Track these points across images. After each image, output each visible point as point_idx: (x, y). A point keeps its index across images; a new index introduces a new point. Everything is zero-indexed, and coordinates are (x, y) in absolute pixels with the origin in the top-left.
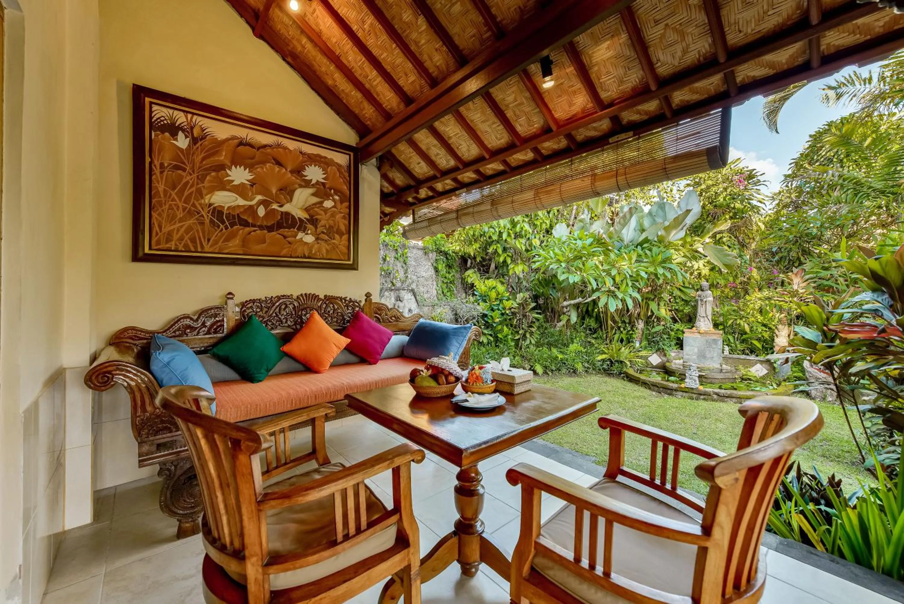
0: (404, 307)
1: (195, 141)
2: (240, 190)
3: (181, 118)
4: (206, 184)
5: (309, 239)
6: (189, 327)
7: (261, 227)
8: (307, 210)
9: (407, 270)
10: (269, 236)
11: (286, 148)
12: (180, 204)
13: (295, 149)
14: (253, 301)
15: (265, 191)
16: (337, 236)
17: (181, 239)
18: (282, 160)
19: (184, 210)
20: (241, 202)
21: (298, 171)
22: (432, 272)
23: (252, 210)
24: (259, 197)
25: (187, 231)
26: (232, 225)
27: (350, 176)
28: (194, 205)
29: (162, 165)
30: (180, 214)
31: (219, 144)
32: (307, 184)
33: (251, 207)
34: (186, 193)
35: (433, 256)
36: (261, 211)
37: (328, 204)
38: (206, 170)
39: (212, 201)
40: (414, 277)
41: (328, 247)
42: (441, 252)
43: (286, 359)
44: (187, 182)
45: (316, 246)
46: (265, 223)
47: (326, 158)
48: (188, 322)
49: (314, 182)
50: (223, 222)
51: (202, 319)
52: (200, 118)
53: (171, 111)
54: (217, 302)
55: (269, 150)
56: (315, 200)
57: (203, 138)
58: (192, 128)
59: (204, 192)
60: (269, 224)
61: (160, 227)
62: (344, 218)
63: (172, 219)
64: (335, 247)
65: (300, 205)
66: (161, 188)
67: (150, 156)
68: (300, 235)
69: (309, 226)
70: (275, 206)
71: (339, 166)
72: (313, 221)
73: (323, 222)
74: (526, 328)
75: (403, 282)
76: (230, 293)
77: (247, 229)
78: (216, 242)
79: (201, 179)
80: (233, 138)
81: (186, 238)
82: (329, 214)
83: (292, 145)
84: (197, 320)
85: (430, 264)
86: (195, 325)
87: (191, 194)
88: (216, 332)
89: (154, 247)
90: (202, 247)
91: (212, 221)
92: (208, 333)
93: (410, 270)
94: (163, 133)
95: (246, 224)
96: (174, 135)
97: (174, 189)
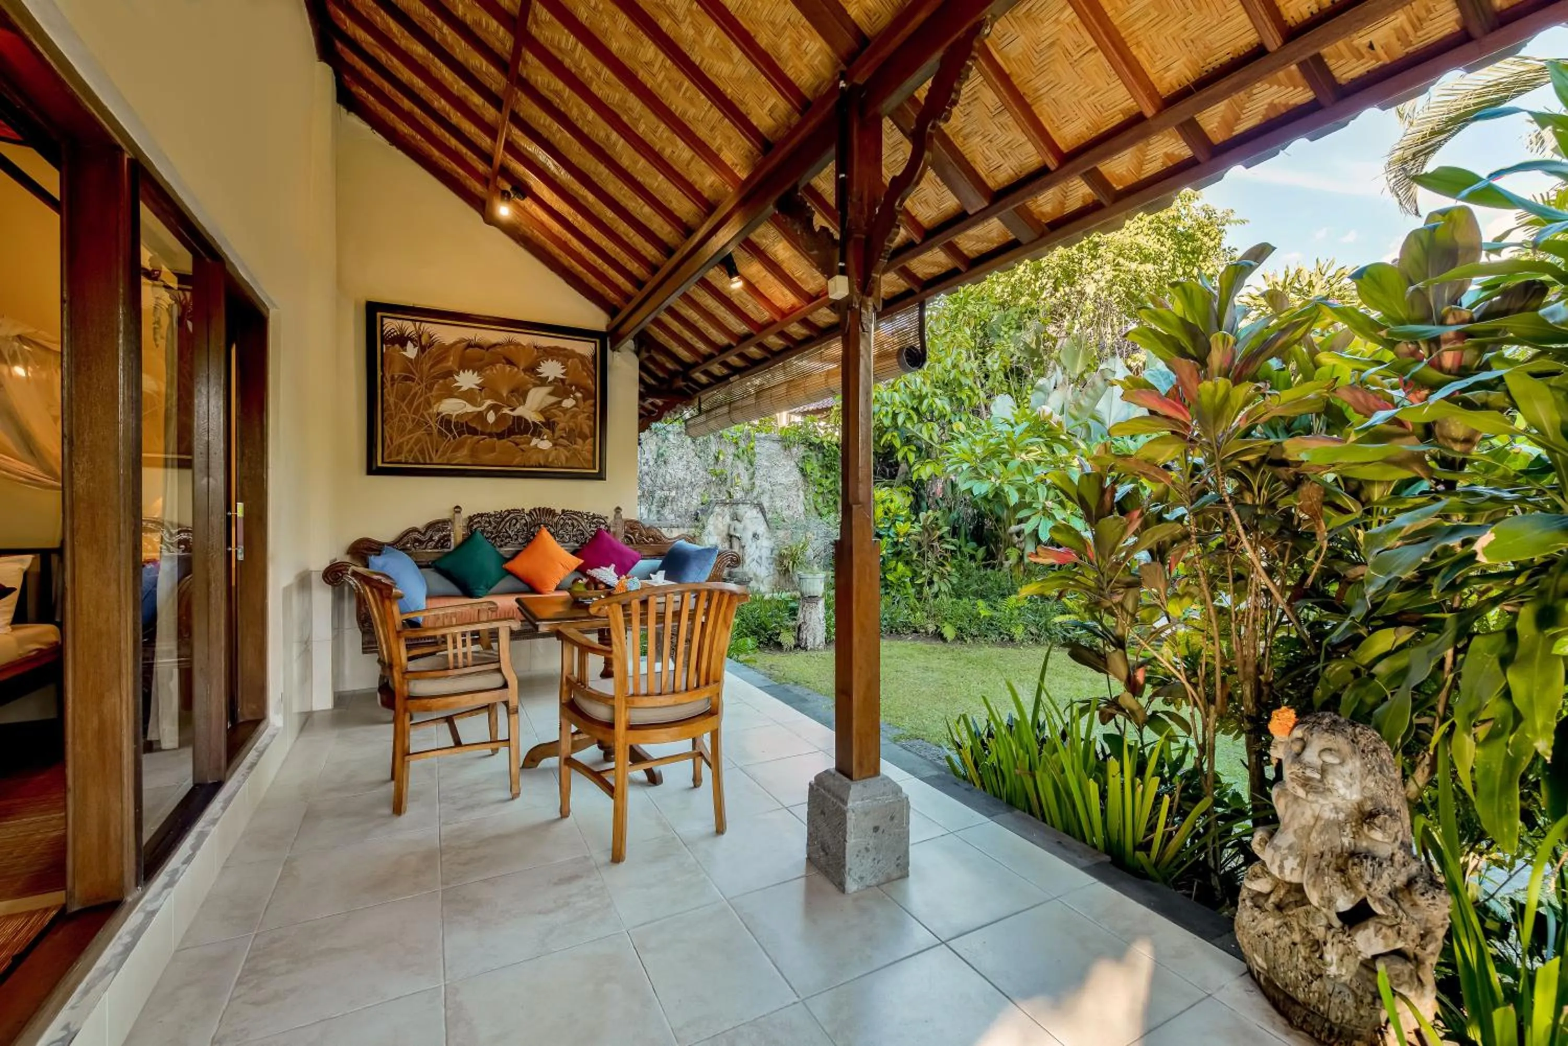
0: (745, 529)
1: (423, 349)
2: (469, 396)
3: (409, 327)
4: (434, 393)
5: (545, 445)
6: (417, 540)
7: (491, 435)
8: (542, 412)
9: (754, 473)
10: (499, 443)
11: (518, 344)
12: (411, 416)
13: (529, 345)
14: (481, 515)
15: (495, 395)
16: (580, 441)
17: (411, 451)
18: (514, 359)
19: (413, 420)
20: (470, 408)
21: (532, 369)
22: (797, 475)
23: (481, 416)
24: (489, 402)
25: (416, 444)
26: (460, 434)
27: (595, 368)
28: (422, 416)
29: (392, 378)
30: (409, 426)
31: (446, 350)
32: (543, 382)
33: (480, 413)
34: (415, 404)
35: (799, 451)
36: (491, 417)
37: (568, 403)
38: (434, 377)
39: (440, 410)
40: (767, 485)
41: (568, 454)
42: (811, 444)
43: (509, 577)
44: (416, 393)
45: (554, 453)
46: (495, 430)
47: (565, 349)
48: (416, 535)
49: (550, 379)
50: (451, 431)
51: (429, 533)
52: (428, 325)
53: (400, 322)
54: (446, 516)
55: (499, 349)
56: (553, 399)
57: (431, 345)
58: (420, 336)
59: (433, 401)
60: (499, 431)
61: (391, 439)
62: (588, 418)
63: (402, 431)
64: (575, 453)
65: (535, 407)
66: (391, 400)
67: (382, 371)
68: (535, 441)
69: (545, 430)
70: (506, 411)
71: (582, 357)
72: (550, 424)
73: (561, 425)
74: (933, 567)
75: (747, 493)
76: (457, 507)
77: (476, 437)
78: (444, 453)
79: (430, 388)
80: (461, 341)
81: (416, 449)
82: (568, 416)
83: (524, 339)
84: (424, 534)
85: (793, 464)
86: (422, 538)
87: (420, 404)
88: (442, 547)
89: (386, 460)
90: (431, 458)
91: (440, 431)
92: (436, 547)
93: (760, 473)
94: (393, 344)
95: (474, 432)
96: (403, 345)
97: (403, 400)
